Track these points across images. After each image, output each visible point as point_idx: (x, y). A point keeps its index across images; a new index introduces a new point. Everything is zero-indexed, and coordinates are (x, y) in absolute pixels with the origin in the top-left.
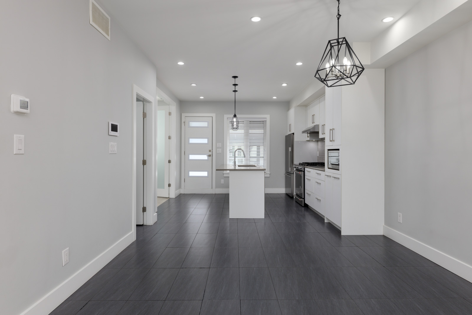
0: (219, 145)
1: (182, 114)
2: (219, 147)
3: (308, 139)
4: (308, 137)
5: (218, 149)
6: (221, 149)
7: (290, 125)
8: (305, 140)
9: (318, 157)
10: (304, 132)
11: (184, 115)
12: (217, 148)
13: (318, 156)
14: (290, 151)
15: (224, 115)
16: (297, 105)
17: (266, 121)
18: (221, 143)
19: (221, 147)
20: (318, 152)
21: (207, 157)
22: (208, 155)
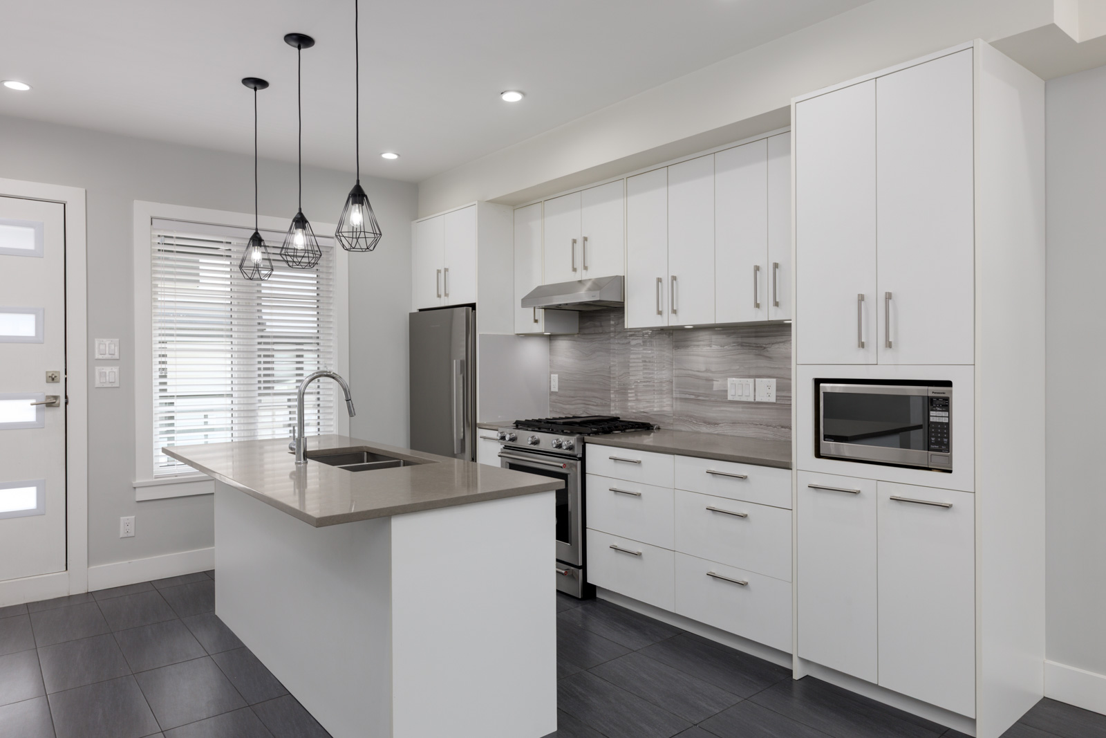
0: (106, 347)
2: (107, 356)
3: (536, 328)
4: (536, 321)
5: (98, 369)
6: (116, 369)
8: (513, 334)
9: (552, 393)
12: (93, 361)
13: (555, 388)
15: (136, 203)
16: (488, 199)
18: (118, 340)
19: (117, 356)
20: (552, 375)
21: (37, 410)
22: (43, 400)
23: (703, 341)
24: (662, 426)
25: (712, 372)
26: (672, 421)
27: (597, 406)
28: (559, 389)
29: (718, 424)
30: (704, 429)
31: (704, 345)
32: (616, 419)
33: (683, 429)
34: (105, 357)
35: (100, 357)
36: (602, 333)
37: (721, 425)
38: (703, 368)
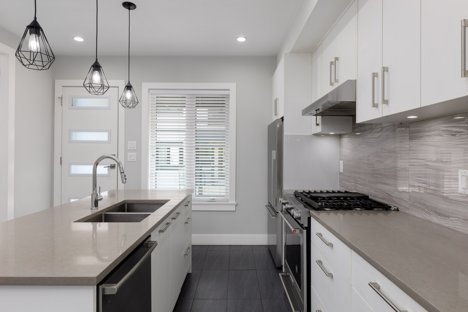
0: (132, 144)
1: (56, 81)
2: (132, 149)
3: (319, 130)
4: (317, 125)
5: (129, 154)
6: (135, 153)
7: (276, 101)
8: (311, 134)
9: (340, 173)
10: (306, 112)
11: (59, 83)
12: (127, 151)
13: (342, 171)
14: (275, 158)
15: (143, 84)
16: (290, 51)
17: (228, 95)
18: (136, 142)
19: (135, 149)
20: (340, 161)
21: (108, 170)
22: (110, 166)
23: (434, 130)
24: (400, 208)
25: (443, 162)
26: (408, 205)
27: (361, 185)
28: (343, 171)
29: (448, 217)
30: (435, 219)
31: (436, 135)
32: (365, 197)
33: (417, 215)
34: (131, 149)
35: (129, 149)
36: (364, 130)
37: (452, 219)
38: (433, 157)
